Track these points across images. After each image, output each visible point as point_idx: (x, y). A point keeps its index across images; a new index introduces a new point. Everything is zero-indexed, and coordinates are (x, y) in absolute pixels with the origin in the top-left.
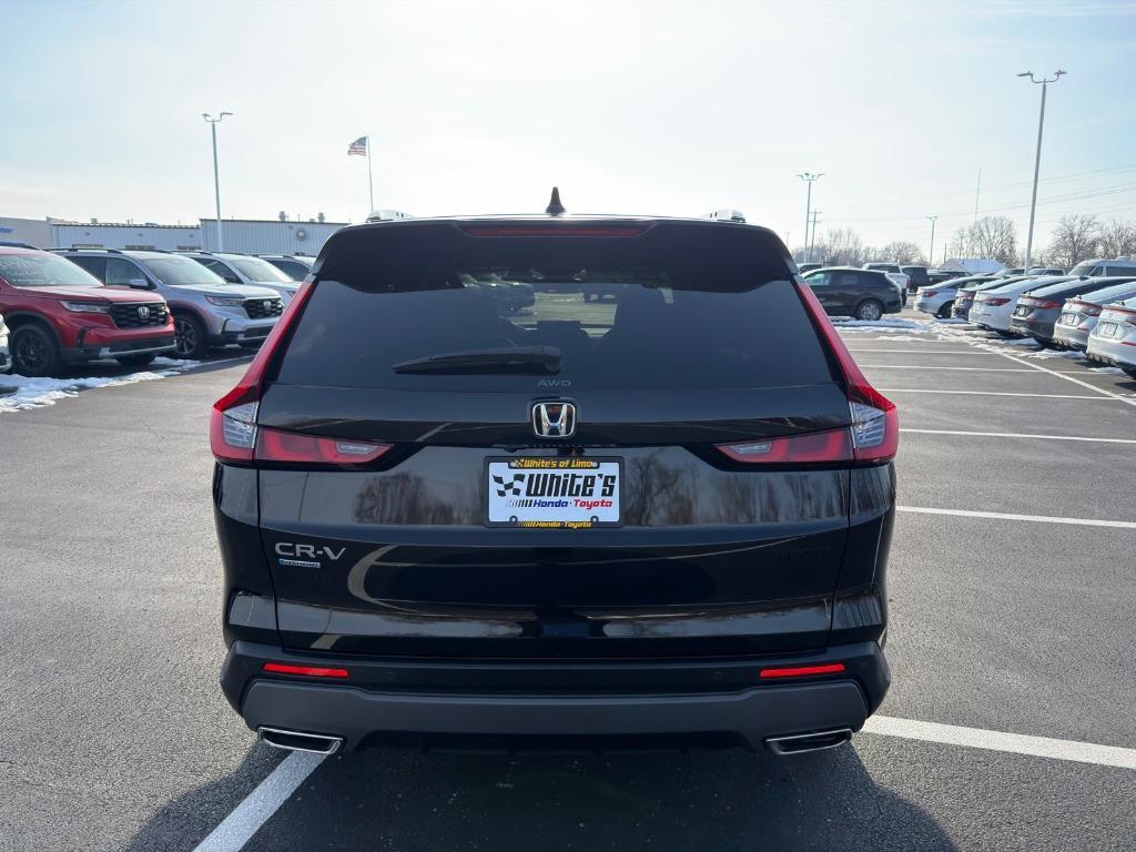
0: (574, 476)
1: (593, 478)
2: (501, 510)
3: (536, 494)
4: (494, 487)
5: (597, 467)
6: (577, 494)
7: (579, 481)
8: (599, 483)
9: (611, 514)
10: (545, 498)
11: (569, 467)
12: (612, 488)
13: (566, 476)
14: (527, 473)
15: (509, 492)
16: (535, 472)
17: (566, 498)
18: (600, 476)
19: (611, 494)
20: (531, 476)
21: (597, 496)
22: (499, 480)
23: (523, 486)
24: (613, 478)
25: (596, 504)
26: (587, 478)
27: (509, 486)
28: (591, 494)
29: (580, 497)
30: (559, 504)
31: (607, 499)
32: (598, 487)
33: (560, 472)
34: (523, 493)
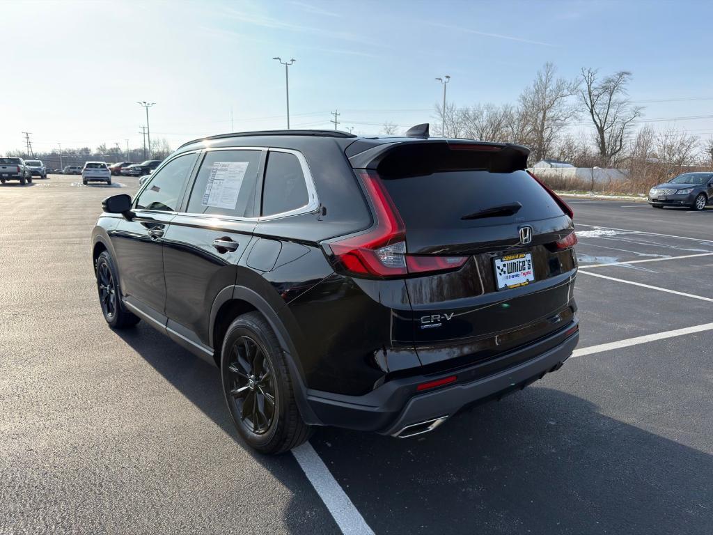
0: (519, 262)
1: (524, 261)
2: (501, 282)
3: (510, 272)
4: (498, 271)
5: (524, 256)
7: (521, 264)
8: (526, 263)
9: (531, 278)
10: (513, 274)
11: (516, 258)
12: (530, 265)
13: (517, 262)
14: (506, 263)
15: (503, 273)
16: (509, 262)
17: (519, 273)
18: (526, 260)
19: (530, 268)
20: (508, 264)
21: (527, 270)
22: (499, 268)
23: (505, 269)
24: (530, 260)
25: (527, 273)
27: (502, 270)
28: (525, 269)
29: (522, 271)
30: (517, 276)
31: (530, 271)
32: (526, 266)
33: (515, 261)
34: (506, 272)
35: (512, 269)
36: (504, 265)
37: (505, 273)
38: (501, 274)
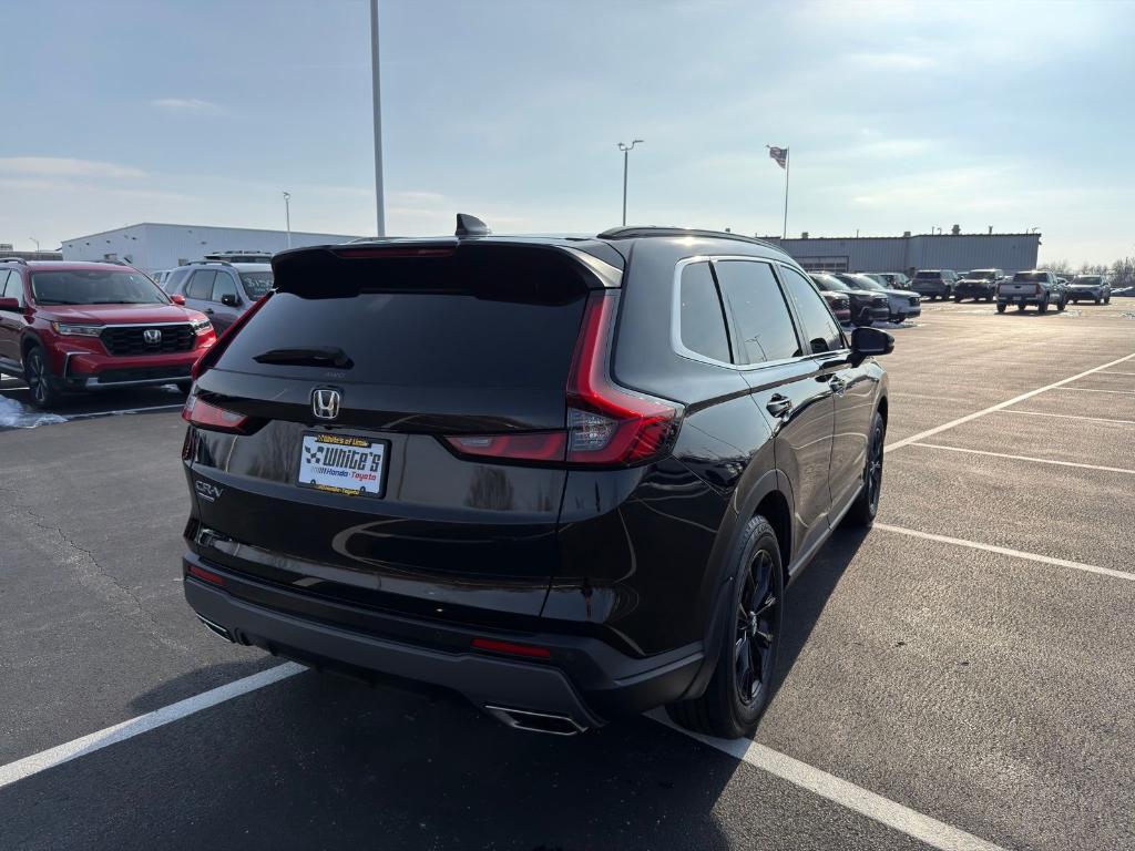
0: (354, 453)
1: (366, 455)
2: (307, 474)
3: (329, 464)
4: (305, 455)
5: (369, 446)
6: (354, 468)
7: (357, 457)
8: (370, 459)
9: (373, 487)
10: (334, 468)
11: (351, 445)
12: (377, 464)
13: (350, 451)
14: (325, 446)
15: (314, 460)
16: (331, 446)
17: (348, 470)
18: (371, 454)
19: (376, 470)
20: (328, 449)
21: (367, 471)
22: (308, 450)
23: (321, 456)
24: (379, 456)
25: (365, 477)
26: (363, 454)
27: (314, 456)
28: (363, 469)
29: (356, 470)
30: (342, 474)
31: (373, 474)
32: (369, 463)
33: (345, 448)
34: (322, 461)
35: (332, 459)
36: (321, 449)
37: (318, 461)
38: (309, 461)
